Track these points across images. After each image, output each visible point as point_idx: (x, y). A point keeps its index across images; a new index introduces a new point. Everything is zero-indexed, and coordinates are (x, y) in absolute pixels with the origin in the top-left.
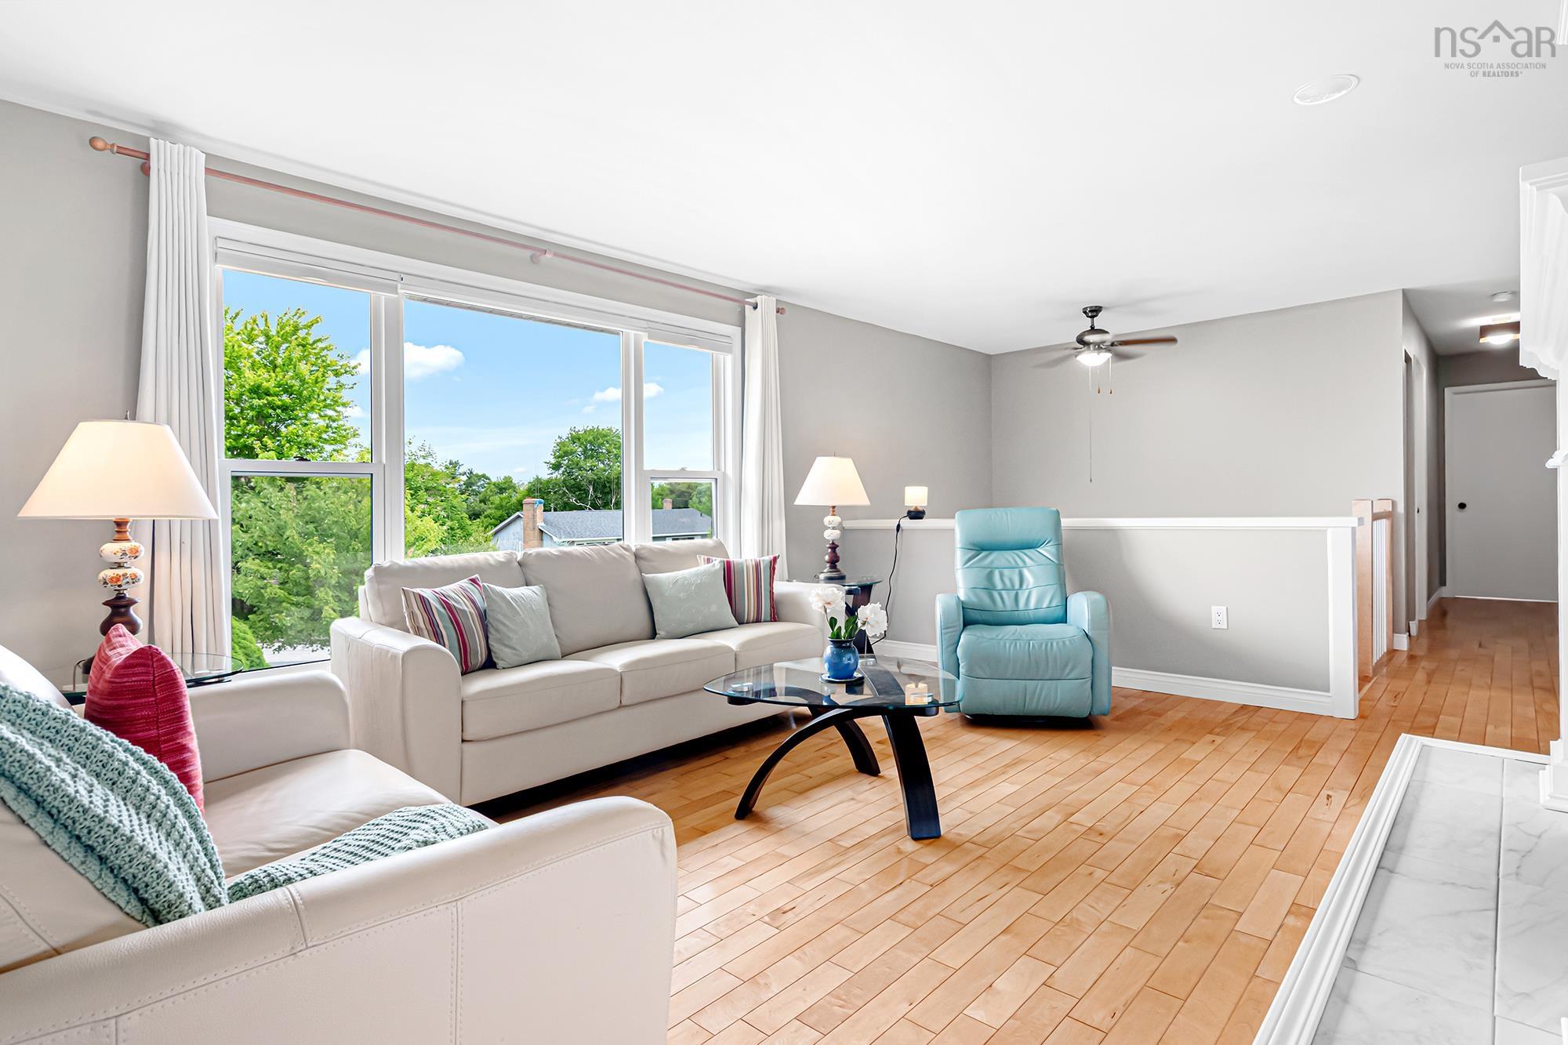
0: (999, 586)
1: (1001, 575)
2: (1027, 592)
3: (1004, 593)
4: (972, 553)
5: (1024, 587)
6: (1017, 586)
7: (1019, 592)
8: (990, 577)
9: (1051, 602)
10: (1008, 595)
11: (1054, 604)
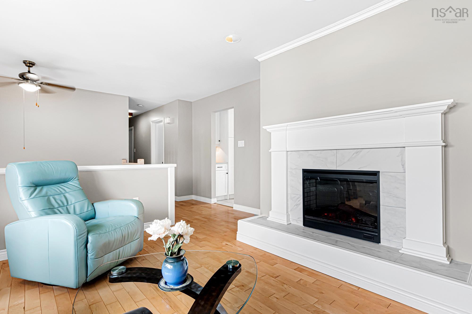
0: (56, 206)
1: (55, 199)
2: (72, 206)
3: (59, 208)
4: (33, 189)
5: (70, 203)
6: (66, 204)
7: (68, 206)
8: (49, 201)
9: (88, 208)
10: (63, 209)
11: (90, 209)
